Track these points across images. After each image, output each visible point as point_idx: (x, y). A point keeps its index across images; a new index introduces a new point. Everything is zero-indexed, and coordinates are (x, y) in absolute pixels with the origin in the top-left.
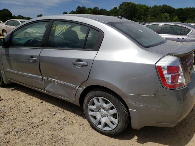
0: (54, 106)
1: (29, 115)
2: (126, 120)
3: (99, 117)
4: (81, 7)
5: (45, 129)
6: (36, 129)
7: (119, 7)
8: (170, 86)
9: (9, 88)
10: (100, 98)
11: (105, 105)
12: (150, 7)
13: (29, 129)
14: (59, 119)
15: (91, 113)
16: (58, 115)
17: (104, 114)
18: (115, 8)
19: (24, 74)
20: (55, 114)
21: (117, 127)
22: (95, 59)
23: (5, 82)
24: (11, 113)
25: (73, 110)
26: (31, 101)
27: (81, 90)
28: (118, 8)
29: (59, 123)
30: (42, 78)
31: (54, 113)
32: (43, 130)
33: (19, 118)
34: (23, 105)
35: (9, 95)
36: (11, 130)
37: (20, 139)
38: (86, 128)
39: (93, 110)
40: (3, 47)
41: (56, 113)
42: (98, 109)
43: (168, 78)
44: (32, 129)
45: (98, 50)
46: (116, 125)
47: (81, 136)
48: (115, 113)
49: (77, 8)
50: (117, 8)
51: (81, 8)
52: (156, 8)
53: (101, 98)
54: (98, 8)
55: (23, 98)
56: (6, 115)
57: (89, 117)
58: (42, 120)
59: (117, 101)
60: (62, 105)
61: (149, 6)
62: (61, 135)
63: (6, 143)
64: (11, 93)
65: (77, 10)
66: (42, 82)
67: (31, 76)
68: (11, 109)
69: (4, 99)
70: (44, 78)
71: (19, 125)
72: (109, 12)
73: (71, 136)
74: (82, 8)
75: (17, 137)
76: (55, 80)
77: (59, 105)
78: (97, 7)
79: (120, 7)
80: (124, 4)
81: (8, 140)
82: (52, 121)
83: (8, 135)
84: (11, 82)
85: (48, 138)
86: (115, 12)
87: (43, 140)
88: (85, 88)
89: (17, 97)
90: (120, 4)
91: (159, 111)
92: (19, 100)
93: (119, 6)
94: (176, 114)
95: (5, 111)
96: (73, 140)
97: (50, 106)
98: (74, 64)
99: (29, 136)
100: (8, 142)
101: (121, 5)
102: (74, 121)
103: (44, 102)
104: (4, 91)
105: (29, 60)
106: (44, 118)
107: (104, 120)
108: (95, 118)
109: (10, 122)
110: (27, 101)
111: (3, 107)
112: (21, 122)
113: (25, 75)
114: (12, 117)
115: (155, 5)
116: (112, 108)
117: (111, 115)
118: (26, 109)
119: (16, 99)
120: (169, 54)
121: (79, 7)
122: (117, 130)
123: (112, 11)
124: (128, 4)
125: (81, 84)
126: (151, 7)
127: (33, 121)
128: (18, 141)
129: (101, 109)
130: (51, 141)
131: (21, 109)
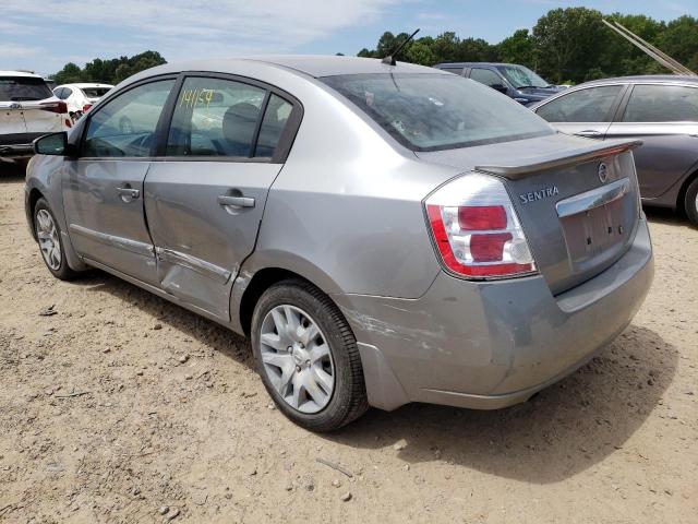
0: (191, 338)
1: (110, 358)
2: (354, 380)
3: (288, 369)
4: (395, 36)
5: (139, 397)
6: (114, 396)
7: (535, 30)
8: (466, 269)
9: (86, 284)
10: (287, 308)
11: (301, 331)
12: (663, 22)
13: (95, 393)
14: (187, 376)
15: (268, 357)
16: (193, 363)
17: (300, 361)
18: (521, 34)
19: (112, 237)
20: (183, 362)
21: (333, 402)
22: (273, 187)
23: (70, 265)
24: (65, 348)
25: (241, 354)
26: (130, 323)
27: (243, 282)
28: (530, 33)
29: (183, 386)
30: (154, 251)
31: (183, 358)
32: (132, 400)
33: (82, 364)
34: (106, 330)
35: (78, 303)
36: (49, 392)
37: (63, 416)
38: (256, 405)
39: (274, 347)
40: (65, 159)
41: (187, 358)
42: (288, 344)
43: (461, 245)
44: (104, 395)
45: (283, 161)
46: (330, 394)
47: (230, 424)
48: (325, 353)
49: (381, 41)
50: (526, 32)
51: (395, 40)
52: (686, 28)
53: (291, 309)
54: (456, 35)
55: (113, 311)
56: (52, 352)
57: (263, 368)
58: (142, 374)
59: (330, 318)
60: (216, 339)
61: (658, 21)
62: (178, 415)
63: (24, 422)
64: (85, 297)
65: (379, 46)
66: (154, 263)
67: (128, 245)
68: (70, 338)
69: (60, 313)
70: (158, 249)
71: (74, 381)
72: (495, 47)
73: (205, 423)
74: (399, 37)
75: (57, 410)
76: (184, 255)
77: (207, 337)
78: (452, 35)
79: (539, 30)
80: (554, 16)
81: (31, 415)
82: (167, 379)
83: (37, 403)
84: (87, 265)
85: (137, 420)
86: (521, 49)
87: (122, 424)
88: (250, 276)
89: (97, 309)
90: (540, 17)
91: (441, 350)
92: (99, 317)
93: (536, 24)
94: (492, 361)
95: (52, 343)
96: (207, 433)
97: (179, 340)
98: (223, 204)
99: (91, 410)
100: (31, 420)
101: (542, 22)
102: (232, 383)
103: (166, 327)
104: (69, 290)
105: (120, 196)
106: (150, 368)
107: (300, 380)
108: (279, 371)
109: (54, 372)
110: (119, 322)
111: (50, 333)
112: (83, 374)
113: (113, 240)
114: (65, 360)
115: (682, 15)
116: (319, 341)
117: (315, 363)
118: (110, 342)
119: (90, 315)
120: (478, 170)
121: (387, 37)
122: (332, 412)
123: (507, 44)
124: (572, 15)
125: (241, 265)
126: (667, 24)
127: (116, 374)
128: (56, 419)
129: (293, 343)
130: (145, 428)
131: (96, 341)
